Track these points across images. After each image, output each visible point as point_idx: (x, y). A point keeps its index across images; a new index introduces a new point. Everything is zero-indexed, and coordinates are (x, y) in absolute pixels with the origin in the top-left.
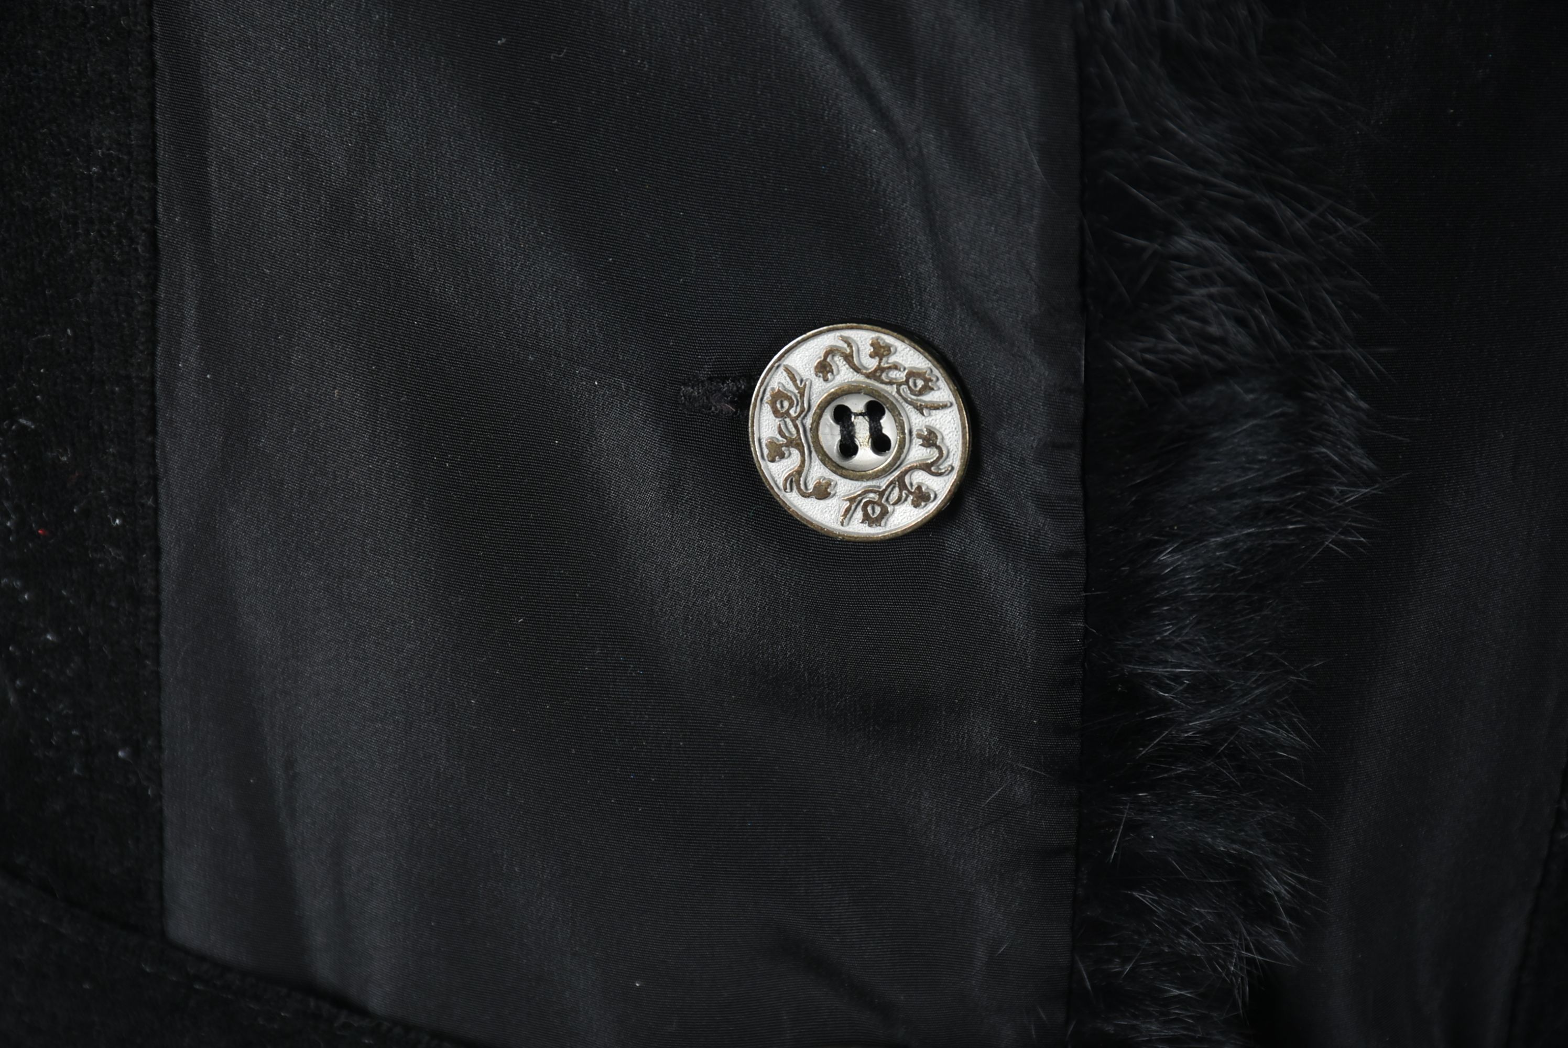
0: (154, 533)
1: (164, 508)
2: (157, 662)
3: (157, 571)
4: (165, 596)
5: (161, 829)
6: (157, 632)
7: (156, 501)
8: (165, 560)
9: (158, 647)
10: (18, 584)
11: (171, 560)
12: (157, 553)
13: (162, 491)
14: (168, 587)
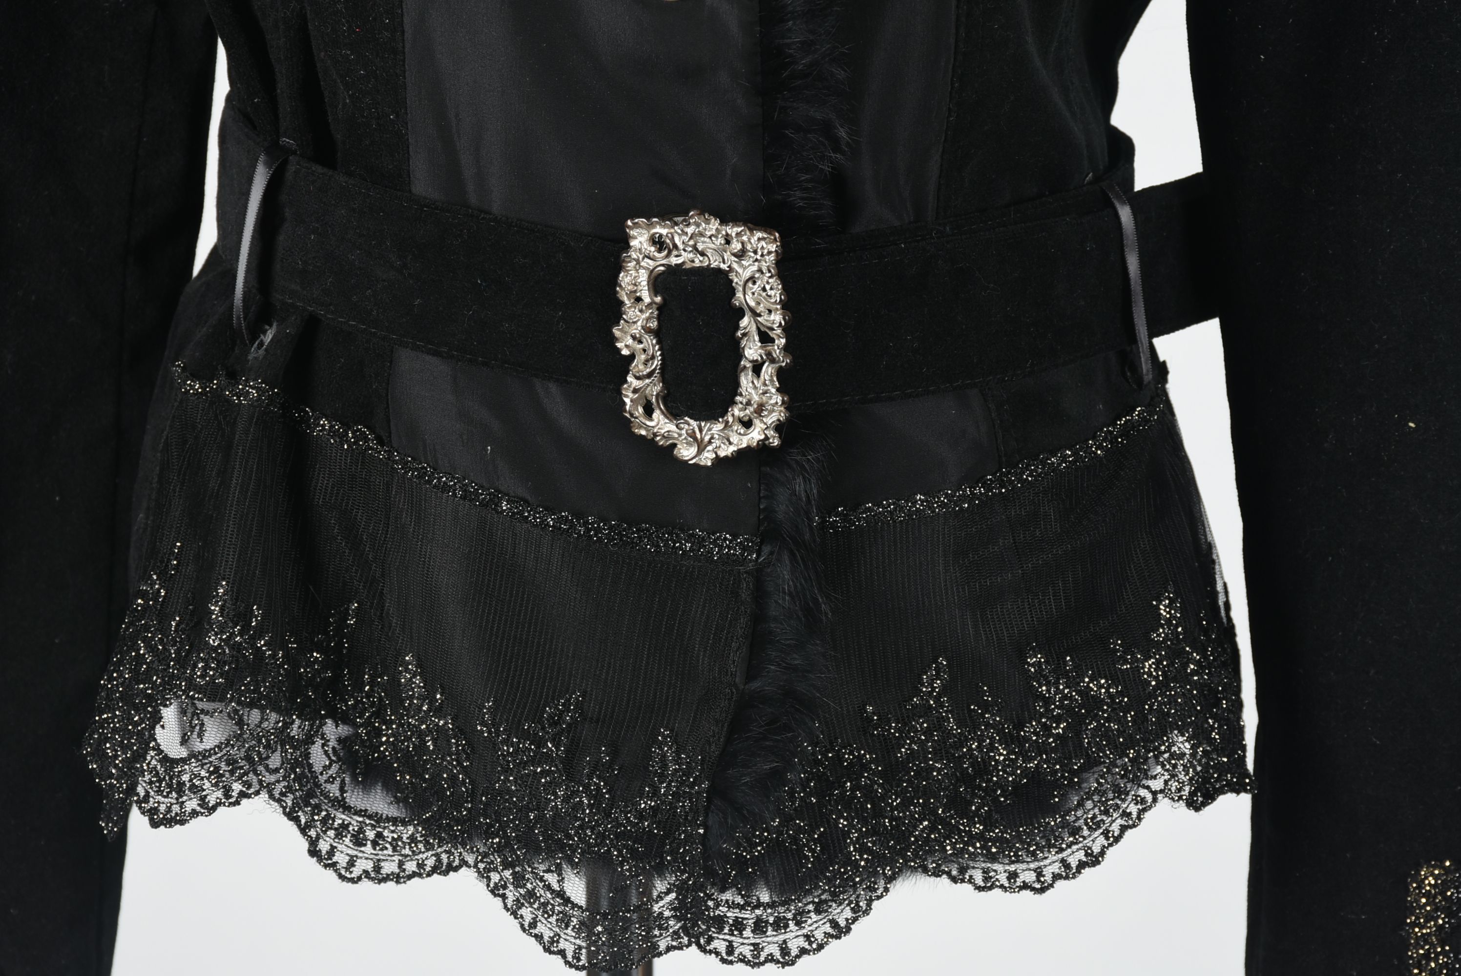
0: (401, 24)
1: (405, 14)
2: (405, 78)
3: (403, 40)
4: (406, 50)
5: (408, 147)
6: (404, 65)
7: (402, 11)
8: (406, 35)
9: (404, 72)
10: (349, 52)
11: (408, 35)
12: (403, 32)
13: (404, 7)
14: (408, 46)
